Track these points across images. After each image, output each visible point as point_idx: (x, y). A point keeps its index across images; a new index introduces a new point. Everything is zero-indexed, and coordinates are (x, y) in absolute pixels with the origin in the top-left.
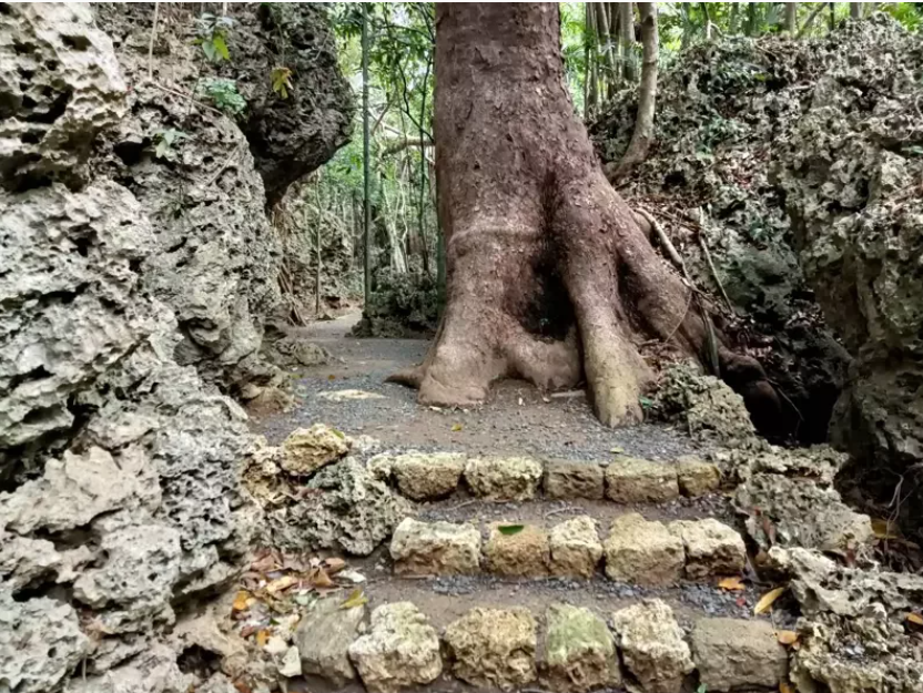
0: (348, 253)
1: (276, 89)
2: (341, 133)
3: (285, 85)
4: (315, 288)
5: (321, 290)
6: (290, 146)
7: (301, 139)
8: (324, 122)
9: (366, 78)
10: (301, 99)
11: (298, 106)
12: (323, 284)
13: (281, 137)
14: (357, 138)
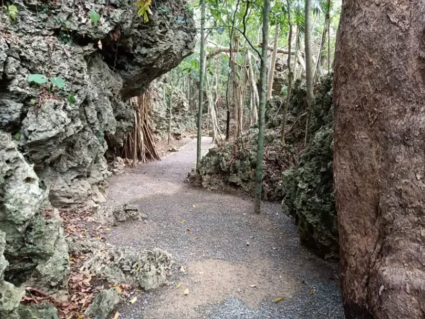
0: (186, 110)
1: (140, 14)
2: (186, 47)
3: (147, 11)
4: (168, 129)
5: (171, 130)
6: (150, 57)
7: (158, 52)
8: (175, 40)
9: (203, 11)
10: (158, 23)
11: (157, 27)
12: (172, 127)
13: (144, 51)
14: (197, 50)
